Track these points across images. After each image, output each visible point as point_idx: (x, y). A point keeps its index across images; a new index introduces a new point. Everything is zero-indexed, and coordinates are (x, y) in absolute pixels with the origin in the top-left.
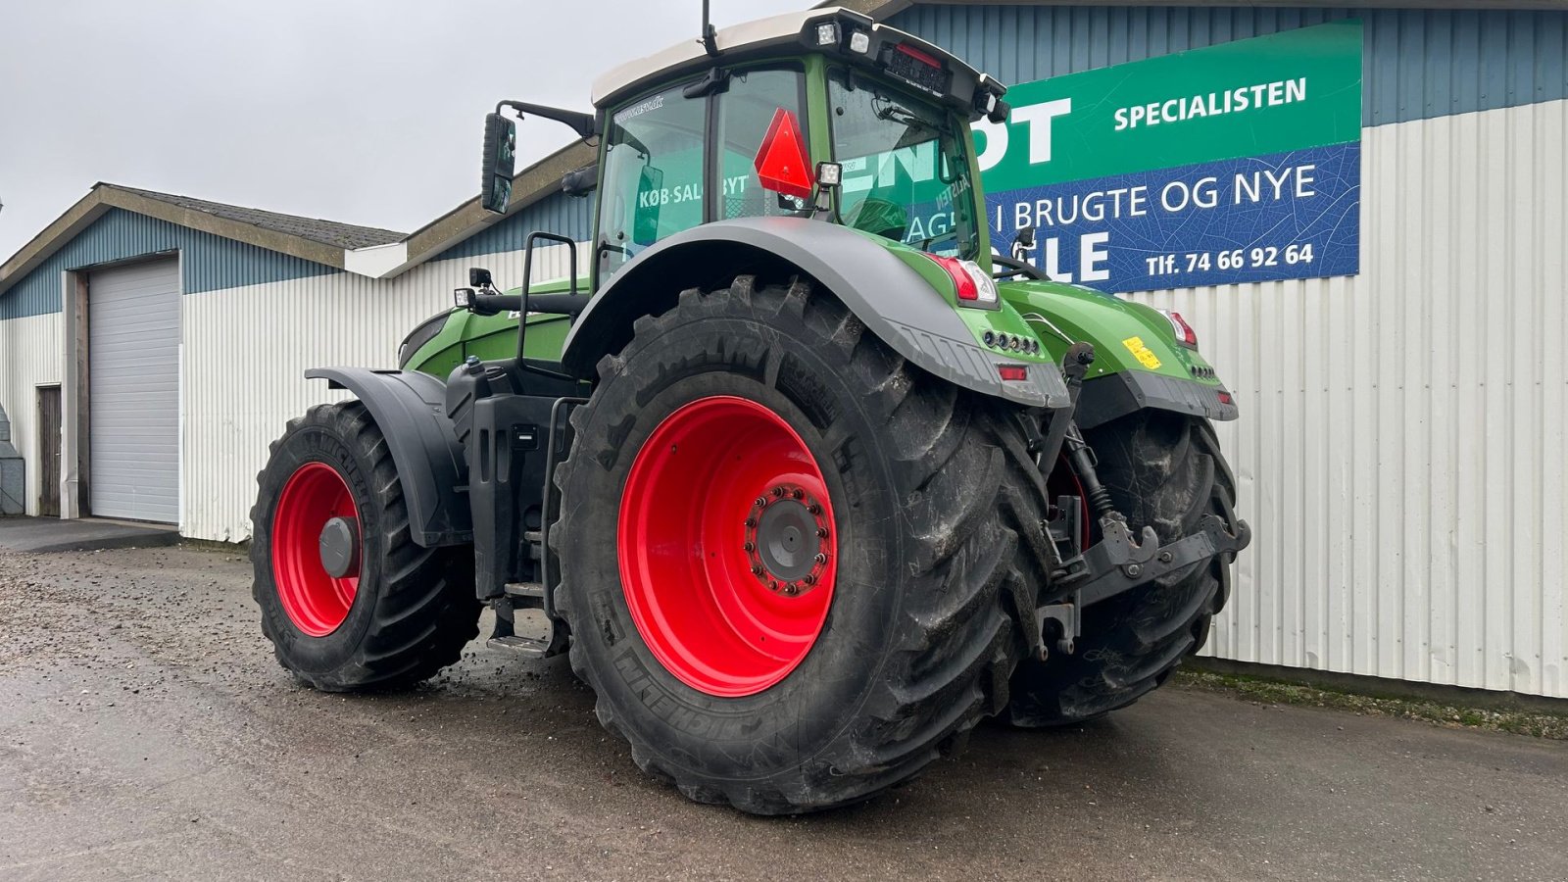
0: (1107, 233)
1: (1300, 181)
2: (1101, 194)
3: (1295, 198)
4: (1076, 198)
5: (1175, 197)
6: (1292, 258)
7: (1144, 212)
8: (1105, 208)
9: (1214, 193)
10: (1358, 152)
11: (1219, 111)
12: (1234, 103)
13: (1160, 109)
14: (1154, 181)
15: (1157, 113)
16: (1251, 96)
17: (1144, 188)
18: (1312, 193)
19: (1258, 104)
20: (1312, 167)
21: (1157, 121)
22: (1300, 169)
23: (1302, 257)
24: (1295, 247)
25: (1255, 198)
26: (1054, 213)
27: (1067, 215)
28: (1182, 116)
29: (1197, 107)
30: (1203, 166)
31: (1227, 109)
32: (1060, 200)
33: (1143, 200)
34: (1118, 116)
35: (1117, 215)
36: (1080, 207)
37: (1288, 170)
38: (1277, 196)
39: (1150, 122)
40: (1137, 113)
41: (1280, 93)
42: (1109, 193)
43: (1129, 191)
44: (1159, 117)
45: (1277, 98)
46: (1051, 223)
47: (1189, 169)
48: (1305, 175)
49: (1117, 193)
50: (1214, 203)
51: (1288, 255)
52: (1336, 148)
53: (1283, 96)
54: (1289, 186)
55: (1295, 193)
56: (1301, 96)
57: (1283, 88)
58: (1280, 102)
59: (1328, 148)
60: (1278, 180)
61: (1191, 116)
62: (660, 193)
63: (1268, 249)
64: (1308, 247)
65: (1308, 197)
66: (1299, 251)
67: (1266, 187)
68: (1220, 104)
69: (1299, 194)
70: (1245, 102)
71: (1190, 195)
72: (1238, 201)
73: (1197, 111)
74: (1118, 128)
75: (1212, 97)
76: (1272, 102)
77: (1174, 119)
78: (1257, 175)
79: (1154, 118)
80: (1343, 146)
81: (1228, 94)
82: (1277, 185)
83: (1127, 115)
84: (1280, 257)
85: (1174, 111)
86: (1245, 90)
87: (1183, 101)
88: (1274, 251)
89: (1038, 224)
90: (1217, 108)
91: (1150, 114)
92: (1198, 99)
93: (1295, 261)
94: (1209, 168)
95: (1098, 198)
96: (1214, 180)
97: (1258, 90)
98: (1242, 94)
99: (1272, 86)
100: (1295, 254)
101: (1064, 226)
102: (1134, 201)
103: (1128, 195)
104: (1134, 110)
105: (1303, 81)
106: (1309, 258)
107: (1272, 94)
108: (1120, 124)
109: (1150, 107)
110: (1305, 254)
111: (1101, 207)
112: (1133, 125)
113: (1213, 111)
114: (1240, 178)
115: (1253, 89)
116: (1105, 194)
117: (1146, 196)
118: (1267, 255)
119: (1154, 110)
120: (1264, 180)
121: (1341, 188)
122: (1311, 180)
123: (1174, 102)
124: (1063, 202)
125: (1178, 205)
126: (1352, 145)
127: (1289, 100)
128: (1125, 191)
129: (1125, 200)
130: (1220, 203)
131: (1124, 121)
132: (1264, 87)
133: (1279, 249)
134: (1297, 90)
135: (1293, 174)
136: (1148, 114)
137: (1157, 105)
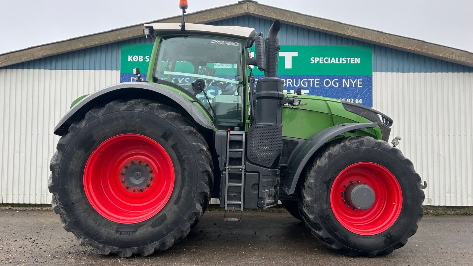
0: (308, 91)
1: (359, 83)
2: (307, 80)
3: (358, 87)
4: (299, 80)
5: (327, 83)
6: (357, 102)
7: (319, 86)
8: (308, 84)
9: (338, 83)
10: (372, 78)
11: (339, 62)
12: (343, 61)
13: (323, 59)
14: (322, 78)
15: (322, 60)
16: (347, 60)
17: (319, 80)
18: (362, 86)
19: (349, 62)
20: (362, 80)
21: (322, 62)
22: (359, 80)
23: (359, 102)
24: (358, 99)
25: (348, 86)
26: (292, 83)
27: (297, 84)
28: (329, 62)
29: (333, 60)
30: (335, 76)
31: (341, 62)
32: (294, 80)
33: (319, 83)
34: (311, 59)
35: (311, 86)
36: (301, 83)
37: (356, 80)
38: (353, 86)
39: (320, 62)
40: (317, 59)
41: (354, 60)
42: (309, 80)
43: (315, 80)
44: (323, 61)
45: (353, 62)
46: (292, 86)
47: (331, 76)
48: (360, 82)
49: (311, 80)
50: (338, 86)
51: (356, 101)
52: (367, 76)
53: (354, 61)
54: (356, 84)
55: (358, 86)
56: (359, 62)
57: (355, 59)
58: (354, 63)
59: (365, 76)
60: (353, 82)
61: (331, 62)
62: (138, 57)
63: (351, 99)
64: (361, 100)
65: (361, 87)
66: (359, 100)
67: (351, 84)
68: (339, 61)
69: (359, 86)
70: (345, 61)
71: (332, 83)
72: (344, 86)
73: (333, 61)
74: (311, 62)
75: (337, 58)
76: (352, 62)
77: (327, 62)
78: (348, 80)
79: (322, 61)
80: (369, 76)
81: (341, 58)
82: (353, 83)
83: (314, 59)
84: (354, 101)
85: (327, 60)
86: (345, 58)
87: (329, 58)
88: (353, 100)
89: (288, 86)
90: (338, 61)
91: (321, 60)
92: (333, 58)
93: (358, 103)
94: (336, 77)
95: (306, 81)
96: (338, 80)
97: (348, 59)
98: (345, 59)
99: (352, 58)
100: (358, 101)
101: (296, 87)
102: (316, 83)
103: (314, 81)
104: (316, 58)
105: (359, 58)
106: (361, 102)
107: (352, 60)
108: (312, 61)
109: (321, 58)
110: (360, 101)
111: (307, 83)
112: (316, 62)
113: (337, 62)
114: (344, 80)
115: (347, 58)
116: (308, 80)
117: (319, 82)
118: (351, 101)
119: (322, 59)
120: (350, 82)
121: (368, 86)
122: (361, 83)
123: (327, 58)
124: (295, 81)
125: (328, 85)
126: (371, 76)
127: (356, 62)
128: (313, 80)
129: (313, 82)
130: (339, 86)
131: (313, 61)
132: (350, 58)
133: (354, 99)
134: (358, 61)
135: (357, 81)
136: (320, 60)
137: (322, 58)
